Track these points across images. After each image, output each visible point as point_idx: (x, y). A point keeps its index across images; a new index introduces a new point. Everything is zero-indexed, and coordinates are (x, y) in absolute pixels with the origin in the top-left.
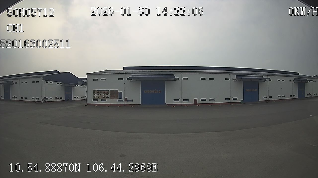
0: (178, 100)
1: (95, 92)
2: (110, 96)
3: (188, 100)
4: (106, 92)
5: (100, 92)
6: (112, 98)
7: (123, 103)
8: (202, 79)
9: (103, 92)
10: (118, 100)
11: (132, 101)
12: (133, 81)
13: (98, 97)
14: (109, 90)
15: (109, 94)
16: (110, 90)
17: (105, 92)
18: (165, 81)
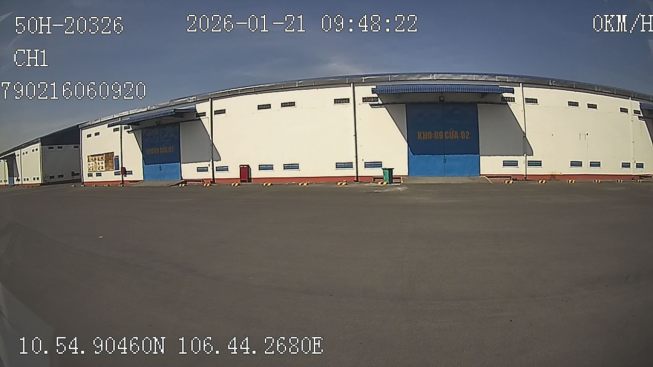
0: (206, 169)
1: (89, 160)
2: (106, 167)
3: (227, 169)
4: (100, 157)
5: (94, 158)
6: (107, 170)
7: (119, 178)
8: (260, 107)
9: (97, 157)
10: (114, 172)
11: (131, 173)
13: (93, 169)
14: (103, 154)
15: (104, 162)
16: (105, 154)
17: (100, 159)
18: (181, 123)
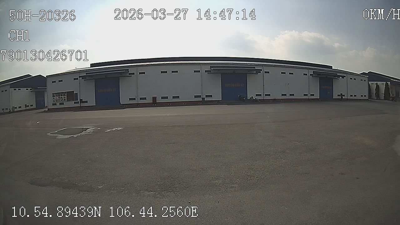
0: (134, 99)
1: (53, 95)
2: (67, 99)
3: (145, 99)
5: (58, 95)
6: (69, 101)
7: (78, 105)
8: (162, 72)
10: (74, 102)
11: (87, 102)
12: (87, 80)
13: (57, 101)
15: (66, 96)
16: (67, 92)
17: (63, 95)
18: (120, 78)
